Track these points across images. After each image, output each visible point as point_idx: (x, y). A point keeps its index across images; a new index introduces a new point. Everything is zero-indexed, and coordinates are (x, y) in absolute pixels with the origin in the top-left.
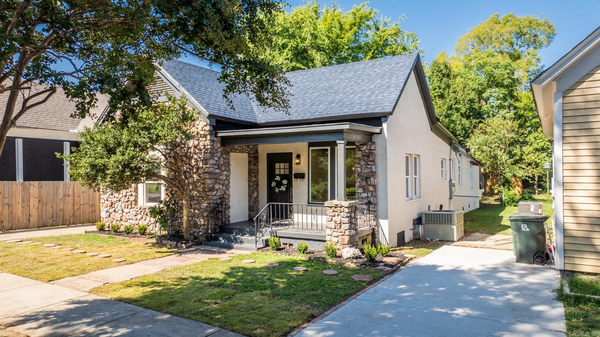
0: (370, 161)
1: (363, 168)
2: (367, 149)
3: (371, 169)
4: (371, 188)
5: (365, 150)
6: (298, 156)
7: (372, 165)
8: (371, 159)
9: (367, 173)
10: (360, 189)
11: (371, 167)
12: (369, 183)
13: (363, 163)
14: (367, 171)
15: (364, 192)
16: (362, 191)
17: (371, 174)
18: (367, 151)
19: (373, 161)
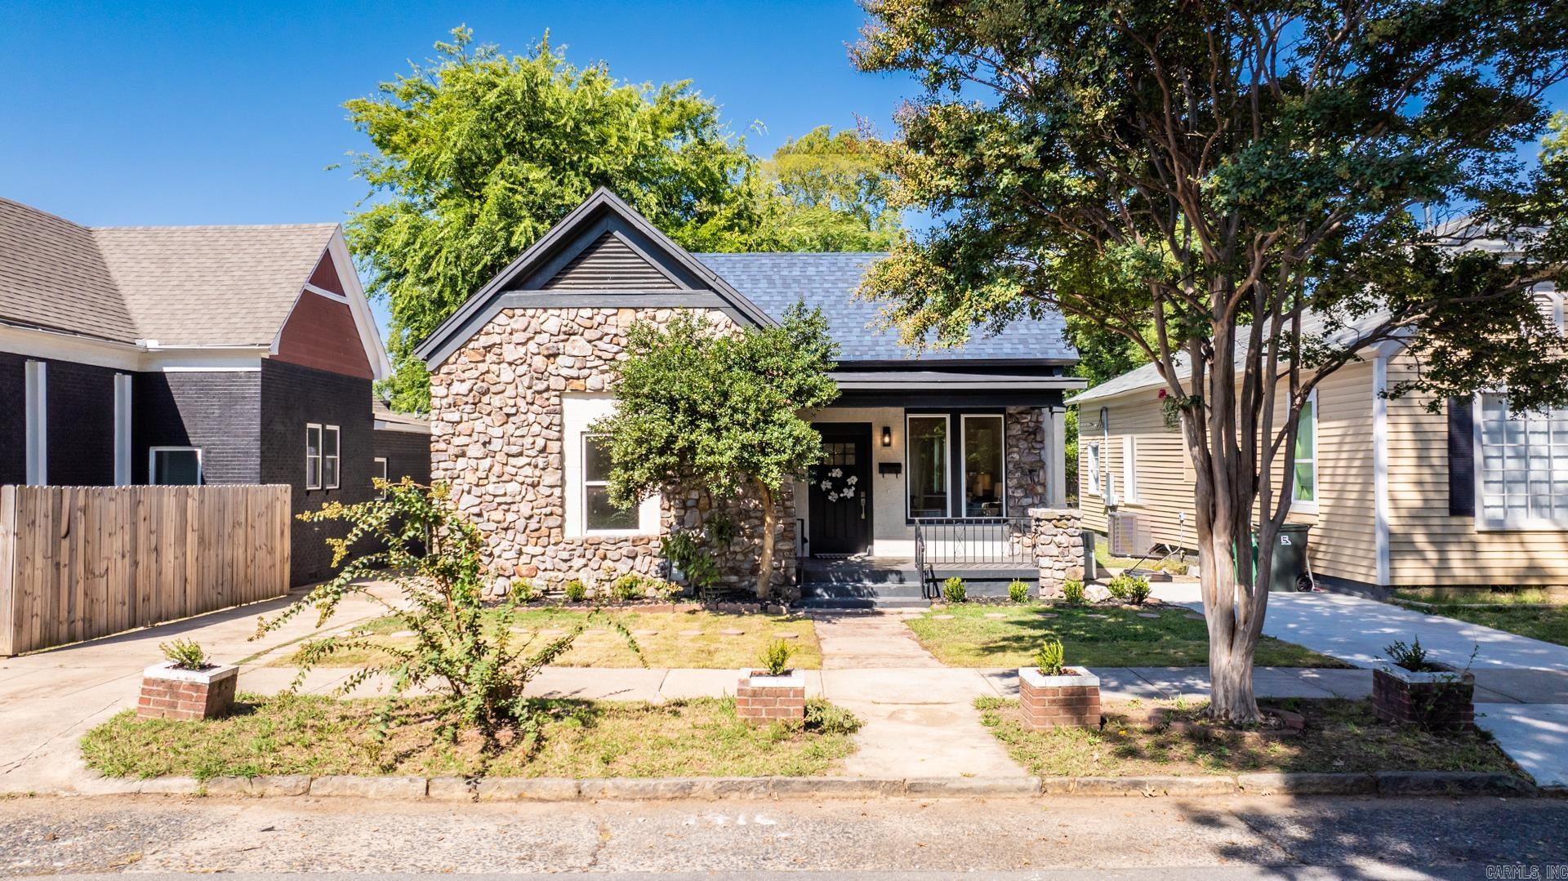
0: (1036, 441)
1: (1025, 454)
3: (1039, 456)
6: (887, 431)
9: (1032, 463)
10: (1019, 491)
11: (1038, 453)
12: (1036, 480)
13: (1023, 445)
16: (1022, 495)
17: (1039, 464)
18: (1031, 424)
19: (1042, 442)
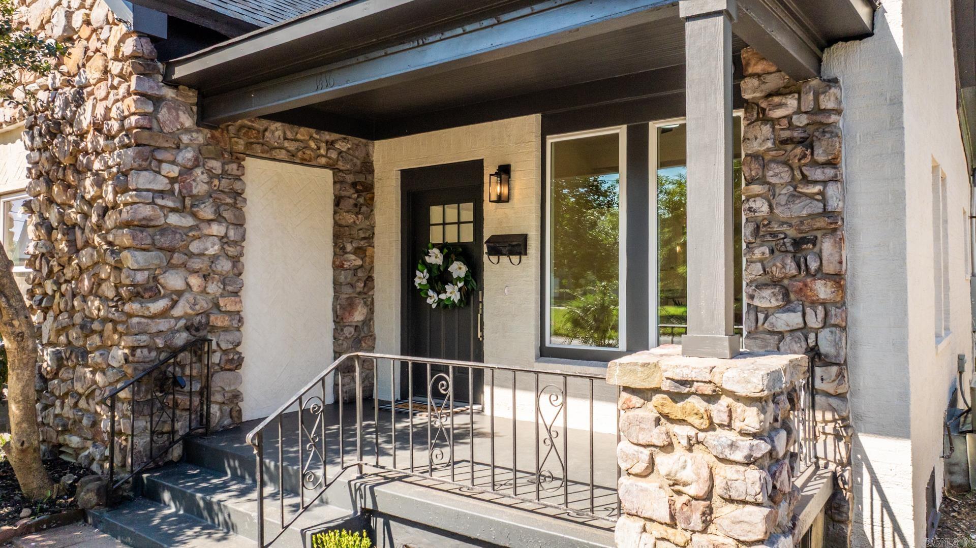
0: (815, 164)
1: (783, 199)
2: (799, 111)
3: (824, 201)
4: (823, 290)
5: (789, 118)
6: (504, 172)
7: (824, 183)
8: (820, 157)
9: (802, 220)
10: (767, 293)
11: (822, 193)
12: (813, 265)
13: (778, 175)
14: (801, 209)
15: (787, 306)
16: (775, 303)
17: (821, 223)
18: (801, 121)
19: (832, 163)
